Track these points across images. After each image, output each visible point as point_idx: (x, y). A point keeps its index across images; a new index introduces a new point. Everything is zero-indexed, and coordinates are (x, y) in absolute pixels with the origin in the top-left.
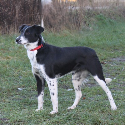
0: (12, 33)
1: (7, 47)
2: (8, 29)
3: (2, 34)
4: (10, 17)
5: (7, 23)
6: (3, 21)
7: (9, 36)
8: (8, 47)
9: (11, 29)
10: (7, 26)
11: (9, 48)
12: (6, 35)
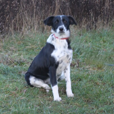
0: (101, 27)
1: (95, 49)
2: (95, 22)
3: (87, 30)
4: (98, 5)
5: (93, 14)
6: (89, 12)
7: (97, 32)
8: (98, 48)
9: (98, 22)
10: (94, 19)
11: (99, 50)
12: (92, 30)
